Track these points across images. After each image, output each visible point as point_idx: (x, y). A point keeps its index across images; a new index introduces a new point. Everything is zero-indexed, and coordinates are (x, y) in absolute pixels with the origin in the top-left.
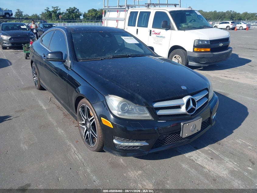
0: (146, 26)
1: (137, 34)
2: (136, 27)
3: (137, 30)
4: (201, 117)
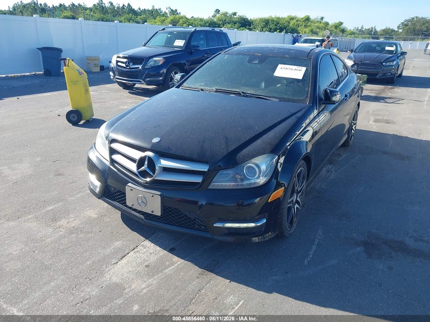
4: (159, 193)
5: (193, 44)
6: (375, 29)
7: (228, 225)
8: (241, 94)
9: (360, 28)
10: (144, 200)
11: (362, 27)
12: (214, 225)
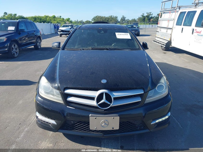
0: (190, 25)
1: (182, 33)
2: (182, 26)
3: (183, 28)
4: (117, 115)
5: (20, 28)
6: (83, 21)
7: (157, 121)
8: (108, 49)
9: (76, 21)
10: (107, 123)
11: (77, 20)
12: (151, 124)
